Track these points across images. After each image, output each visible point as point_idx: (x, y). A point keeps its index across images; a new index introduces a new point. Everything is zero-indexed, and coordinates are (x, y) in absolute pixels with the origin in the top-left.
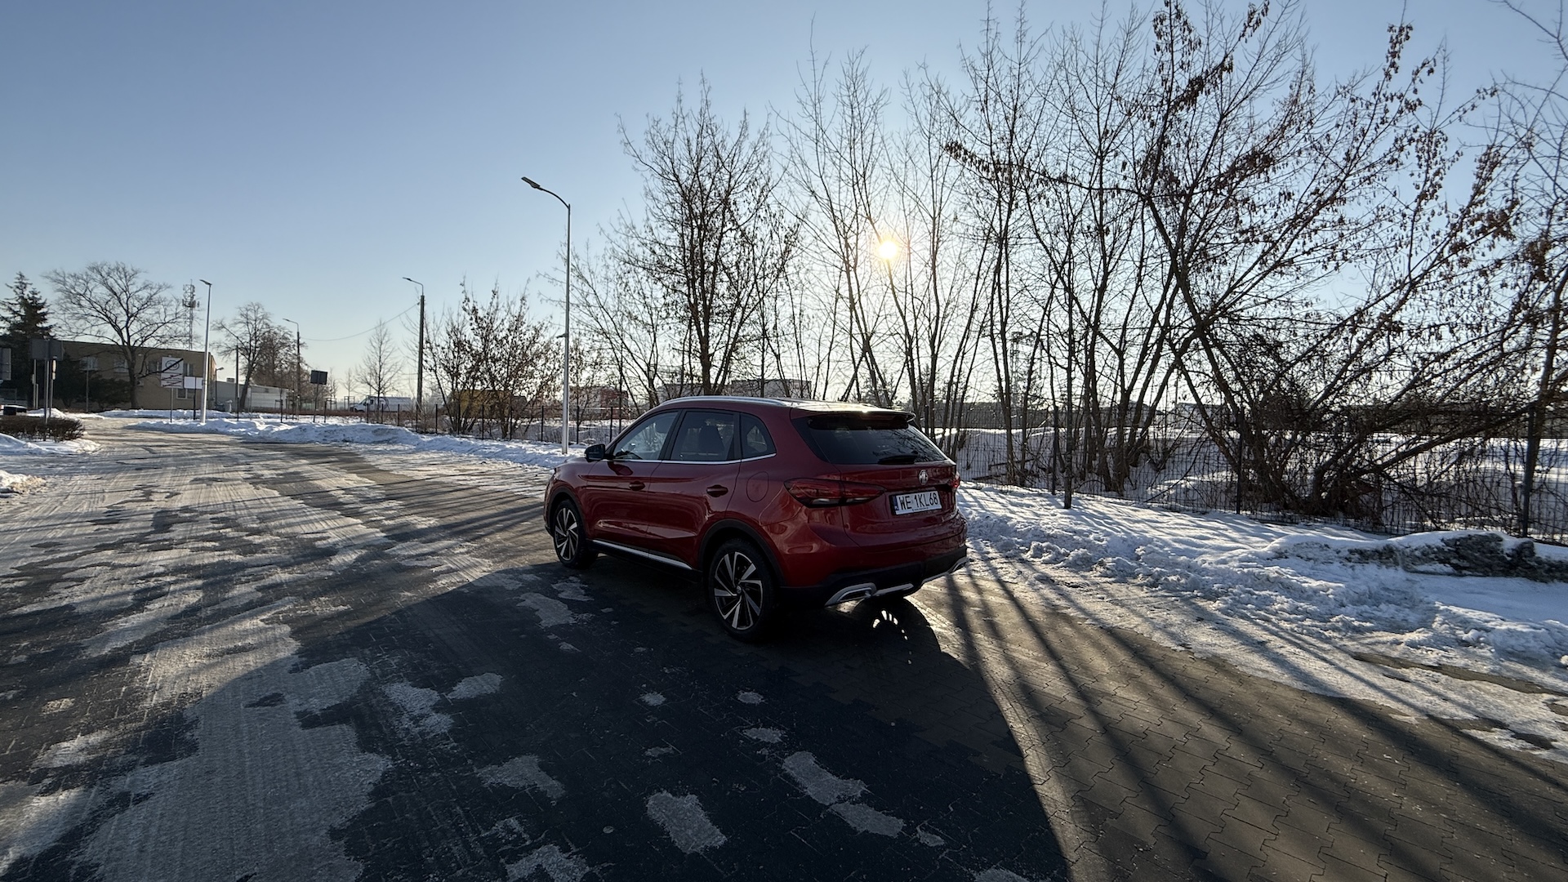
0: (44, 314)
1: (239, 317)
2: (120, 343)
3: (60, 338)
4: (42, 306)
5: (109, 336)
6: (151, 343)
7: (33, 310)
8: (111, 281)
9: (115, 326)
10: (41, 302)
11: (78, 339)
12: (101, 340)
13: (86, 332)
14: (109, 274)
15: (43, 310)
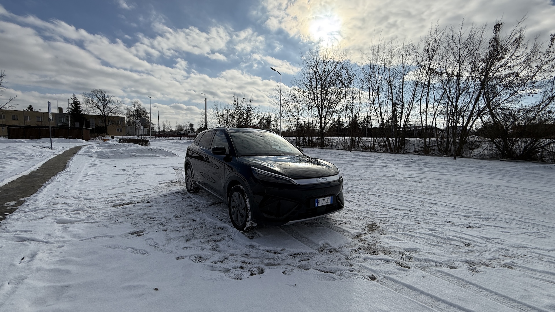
0: (80, 106)
1: (132, 105)
2: (102, 115)
3: (85, 114)
4: (79, 104)
5: (99, 112)
6: (110, 114)
7: (76, 104)
8: (98, 95)
9: (100, 110)
10: (79, 102)
11: (90, 114)
12: (96, 114)
13: (93, 112)
14: (97, 93)
15: (79, 105)
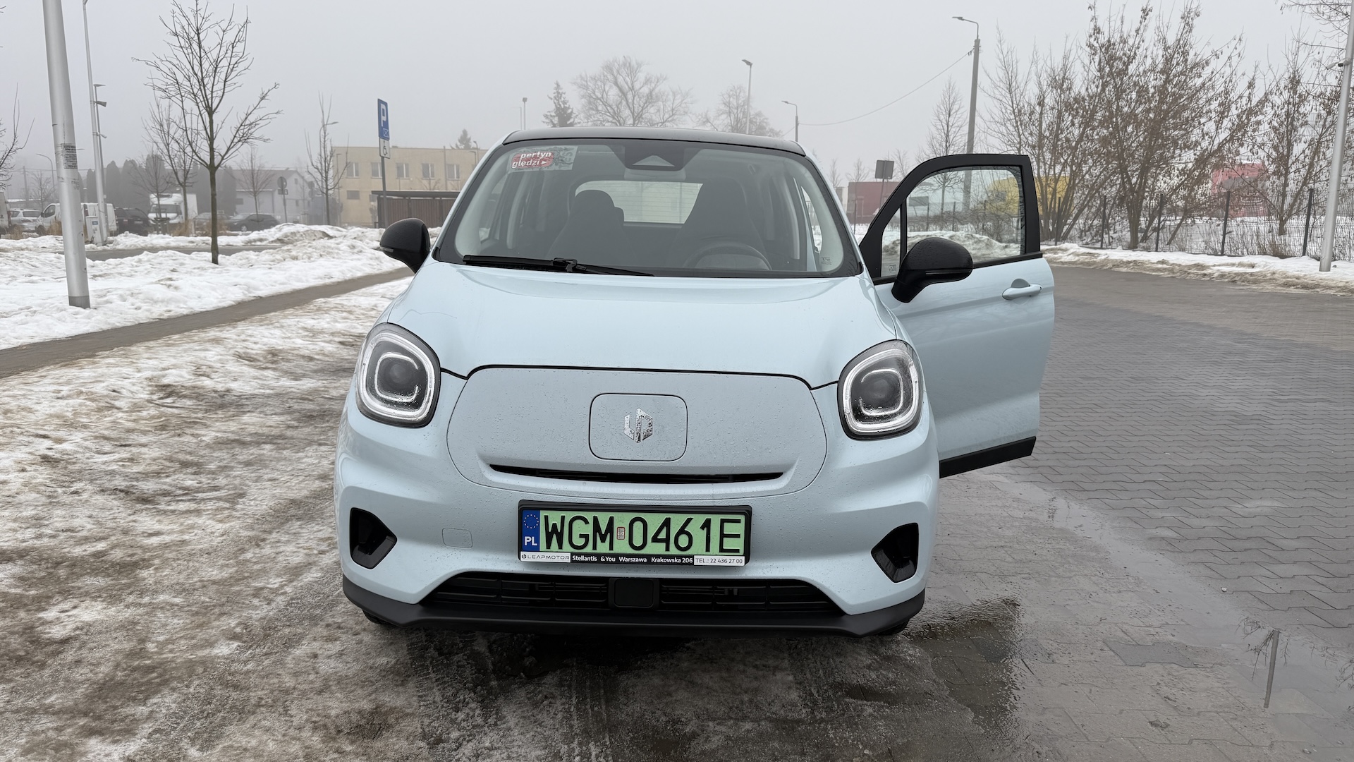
8: (620, 79)
14: (618, 72)
